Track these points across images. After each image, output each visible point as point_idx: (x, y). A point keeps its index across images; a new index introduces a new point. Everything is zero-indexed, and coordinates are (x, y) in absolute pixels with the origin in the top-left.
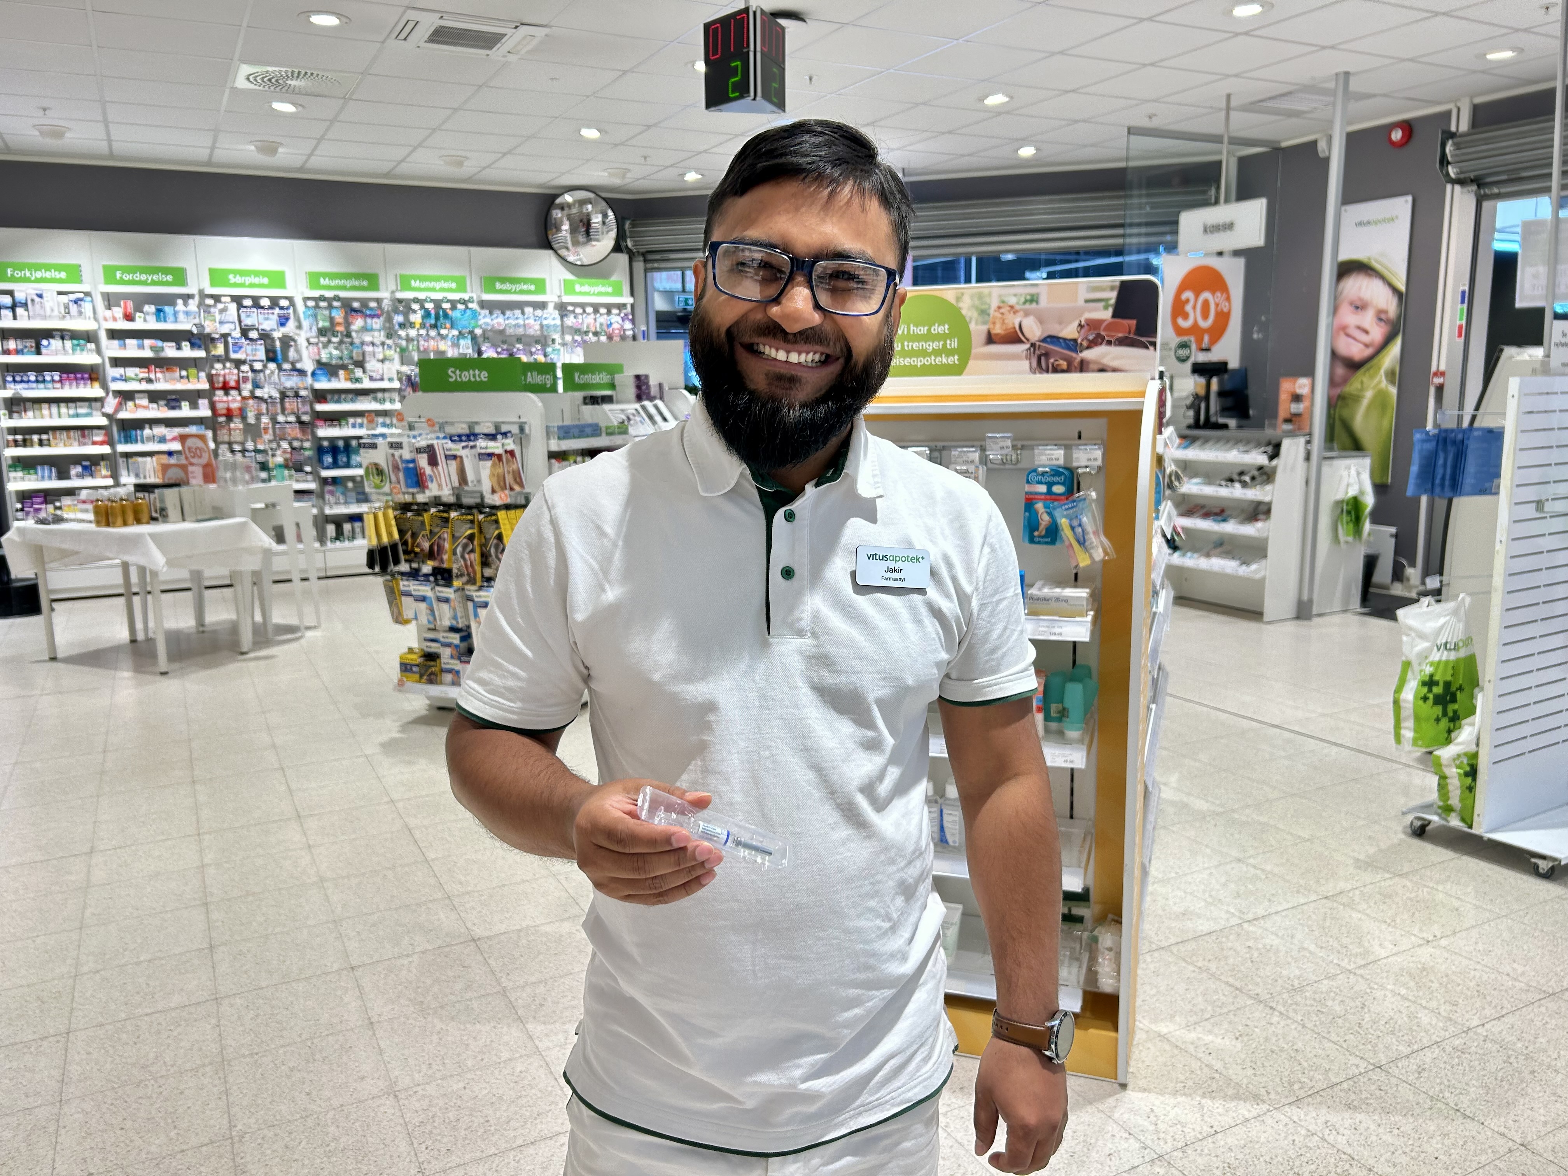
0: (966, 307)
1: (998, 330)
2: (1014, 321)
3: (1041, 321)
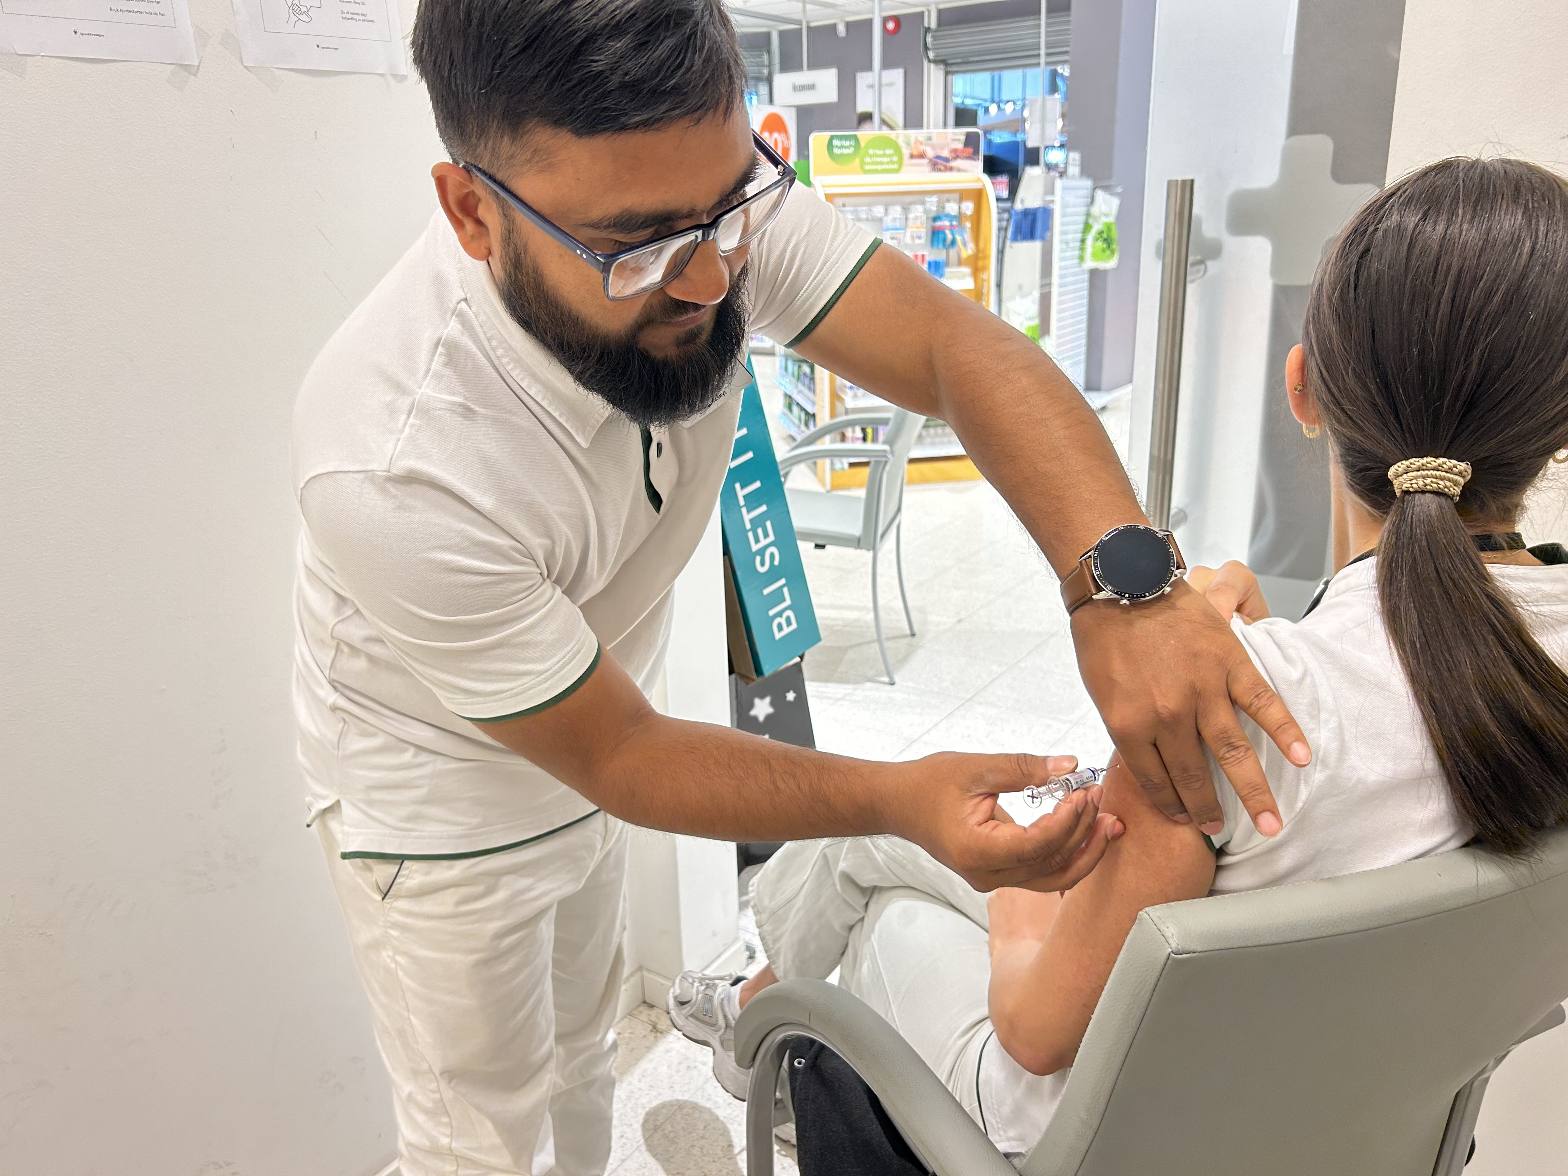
0: (901, 142)
1: (915, 153)
2: (922, 148)
3: (933, 148)
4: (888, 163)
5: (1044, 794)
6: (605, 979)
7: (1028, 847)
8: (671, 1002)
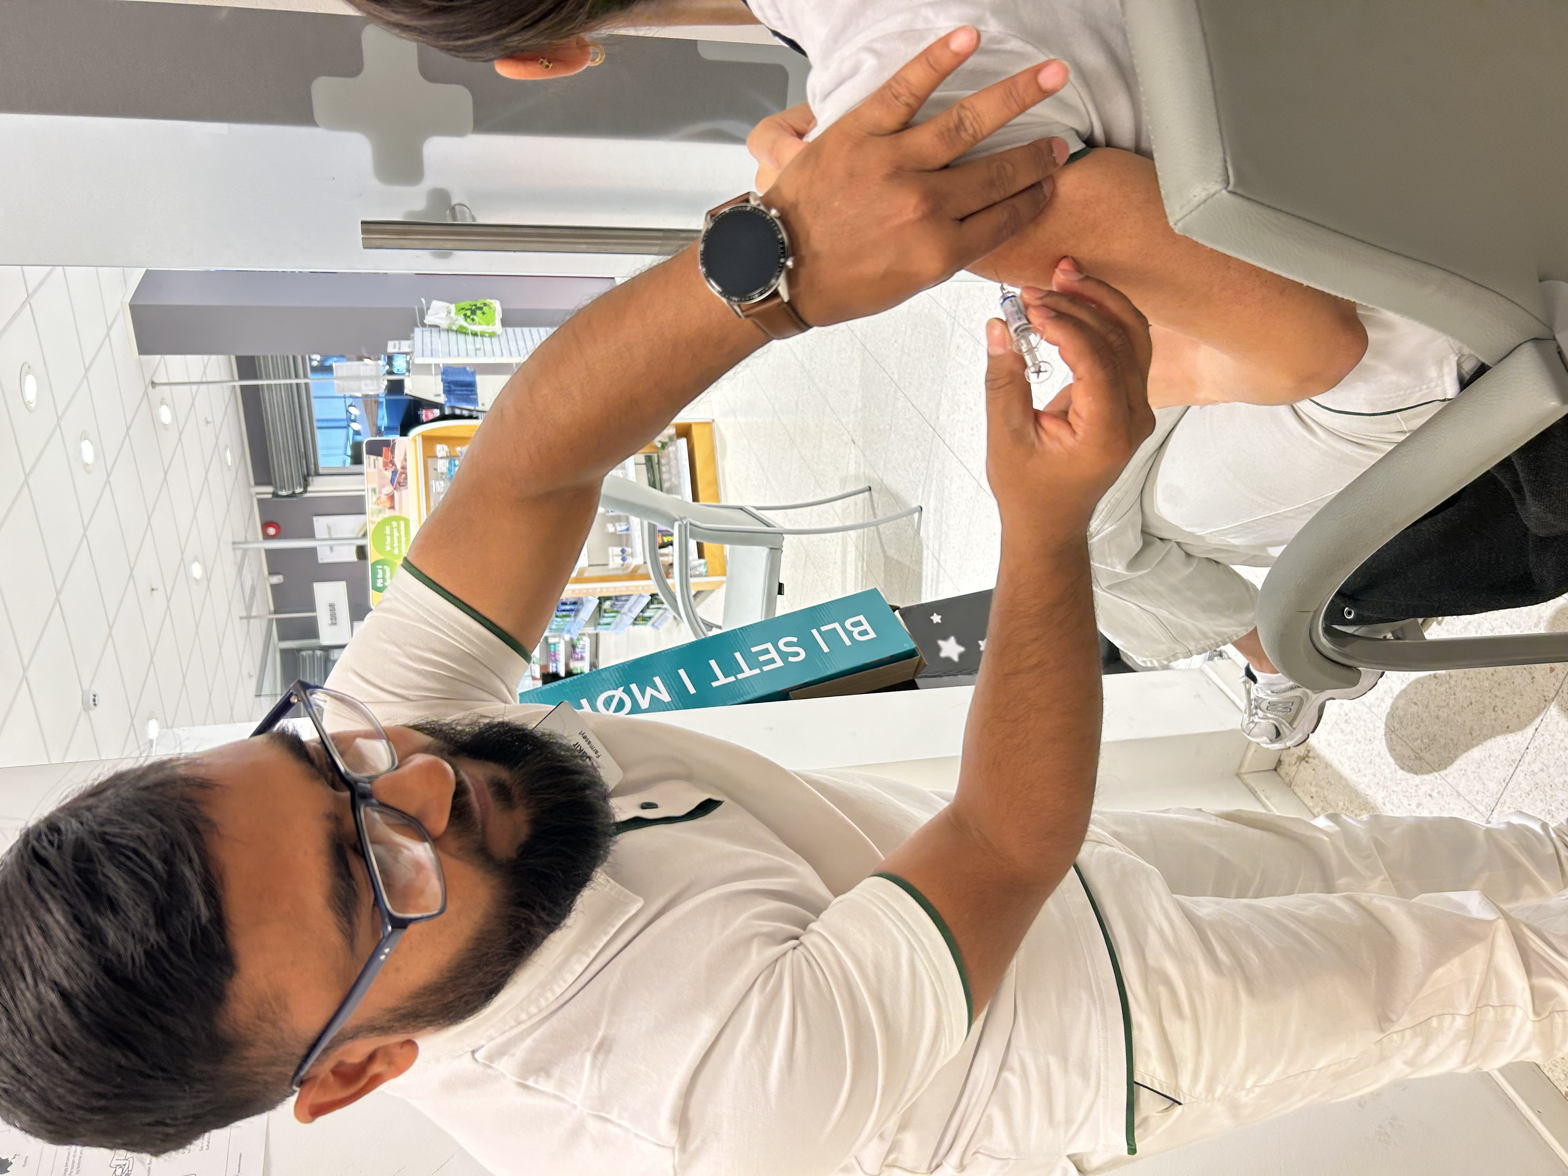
0: (378, 519)
1: (388, 504)
2: (384, 498)
3: (383, 486)
4: (399, 531)
5: (1034, 358)
6: (1258, 832)
7: (1100, 375)
8: (1277, 746)
